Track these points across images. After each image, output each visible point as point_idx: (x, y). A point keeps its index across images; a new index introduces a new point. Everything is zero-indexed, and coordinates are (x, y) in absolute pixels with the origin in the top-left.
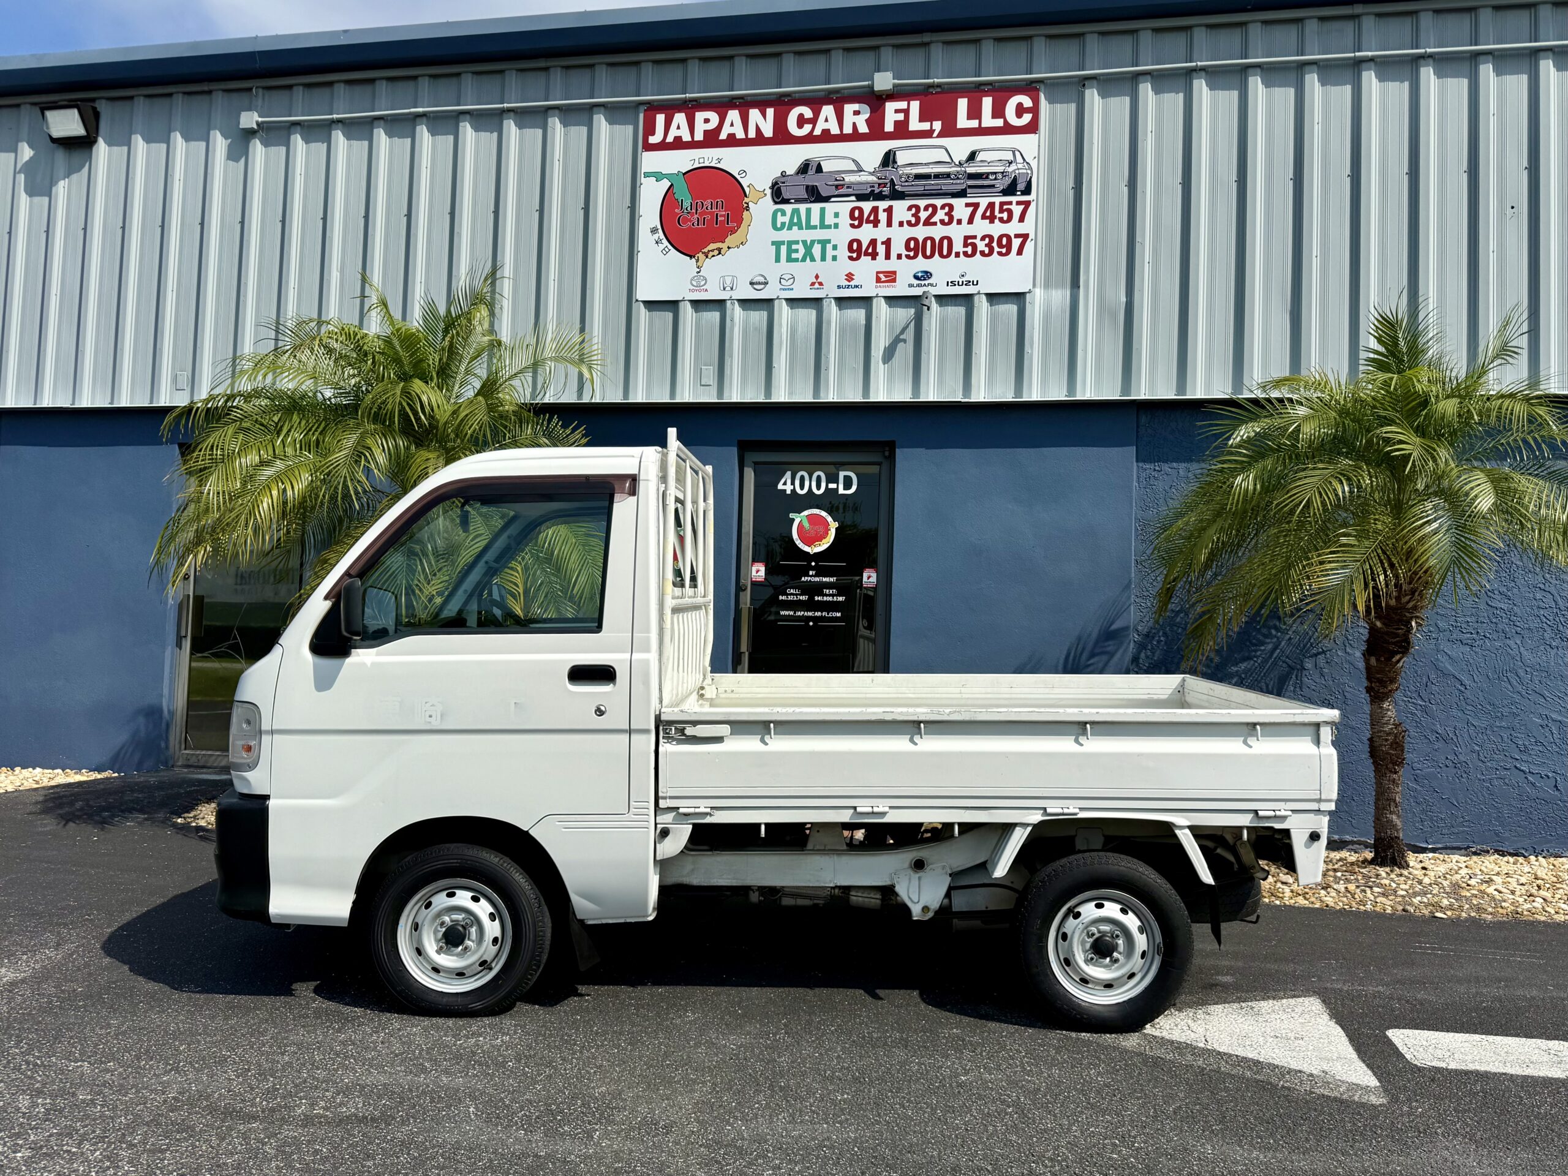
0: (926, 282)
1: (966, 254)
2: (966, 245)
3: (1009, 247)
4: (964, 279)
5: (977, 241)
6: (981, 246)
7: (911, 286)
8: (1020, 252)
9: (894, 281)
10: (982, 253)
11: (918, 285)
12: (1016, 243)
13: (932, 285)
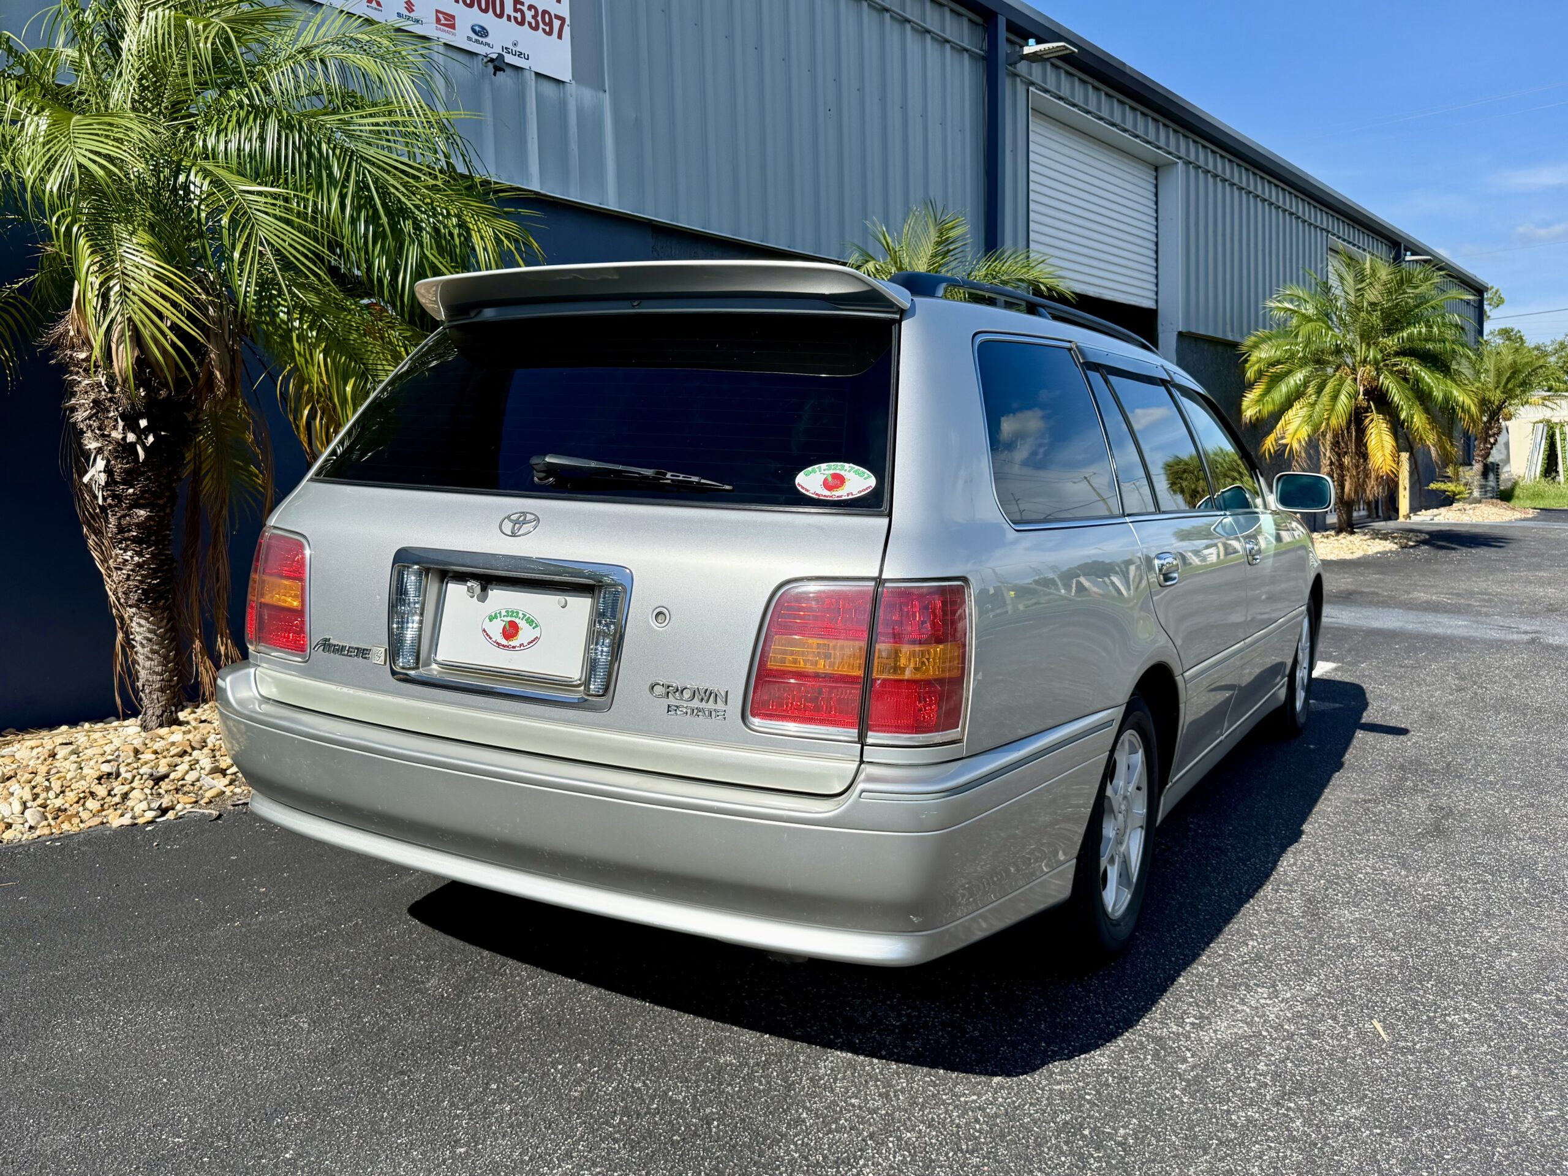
0: (484, 40)
1: (516, 18)
2: (516, 10)
3: (550, 24)
4: (518, 49)
5: (525, 8)
6: (529, 15)
7: (470, 39)
8: (560, 36)
9: (453, 26)
10: (530, 24)
11: (477, 41)
12: (557, 24)
13: (489, 45)
